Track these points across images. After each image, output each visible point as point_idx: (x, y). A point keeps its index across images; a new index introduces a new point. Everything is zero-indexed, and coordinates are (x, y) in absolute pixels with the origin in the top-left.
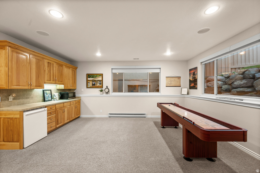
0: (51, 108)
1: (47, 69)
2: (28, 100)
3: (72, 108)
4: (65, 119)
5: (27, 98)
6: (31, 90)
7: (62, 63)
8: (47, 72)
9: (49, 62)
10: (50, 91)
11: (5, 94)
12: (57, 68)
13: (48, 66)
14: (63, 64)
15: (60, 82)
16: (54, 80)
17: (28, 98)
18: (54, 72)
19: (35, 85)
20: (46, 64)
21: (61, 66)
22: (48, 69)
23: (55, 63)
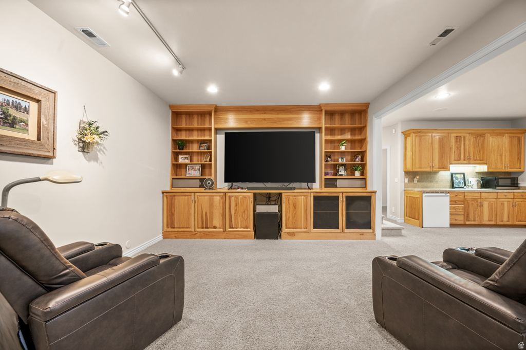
0: (456, 196)
1: (454, 145)
2: (432, 184)
3: (503, 204)
4: (482, 217)
5: (430, 182)
6: (436, 173)
7: (482, 131)
8: (454, 149)
9: (457, 136)
10: (462, 175)
11: (411, 176)
12: (472, 141)
13: (456, 141)
14: (485, 131)
15: (479, 161)
16: (466, 159)
17: (432, 182)
18: (467, 147)
19: (437, 167)
20: (453, 140)
21: (480, 135)
22: (457, 145)
23: (468, 135)
